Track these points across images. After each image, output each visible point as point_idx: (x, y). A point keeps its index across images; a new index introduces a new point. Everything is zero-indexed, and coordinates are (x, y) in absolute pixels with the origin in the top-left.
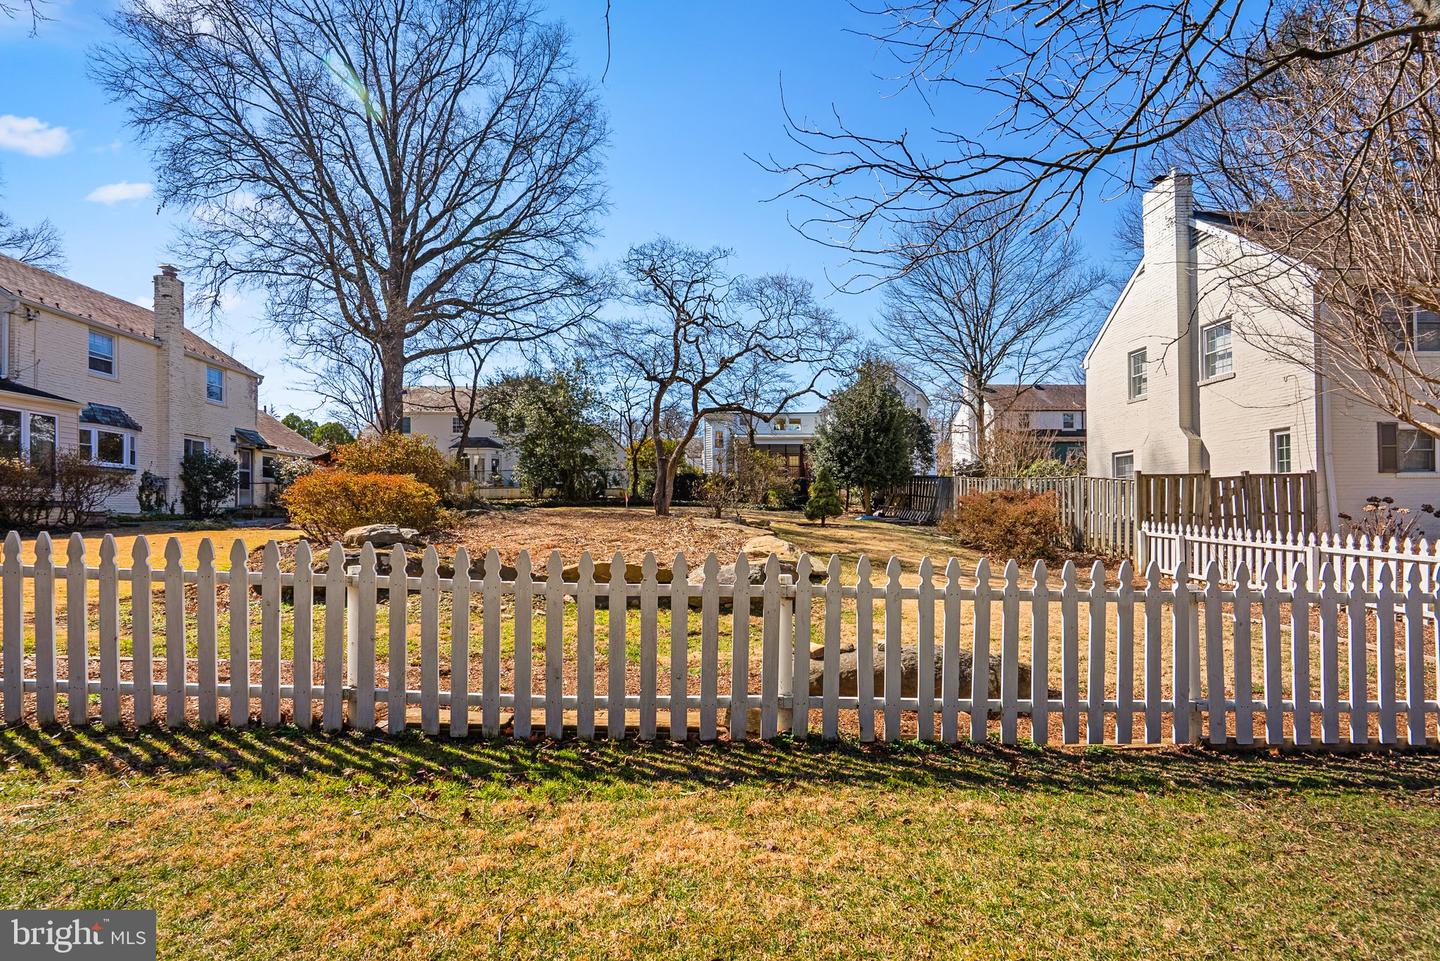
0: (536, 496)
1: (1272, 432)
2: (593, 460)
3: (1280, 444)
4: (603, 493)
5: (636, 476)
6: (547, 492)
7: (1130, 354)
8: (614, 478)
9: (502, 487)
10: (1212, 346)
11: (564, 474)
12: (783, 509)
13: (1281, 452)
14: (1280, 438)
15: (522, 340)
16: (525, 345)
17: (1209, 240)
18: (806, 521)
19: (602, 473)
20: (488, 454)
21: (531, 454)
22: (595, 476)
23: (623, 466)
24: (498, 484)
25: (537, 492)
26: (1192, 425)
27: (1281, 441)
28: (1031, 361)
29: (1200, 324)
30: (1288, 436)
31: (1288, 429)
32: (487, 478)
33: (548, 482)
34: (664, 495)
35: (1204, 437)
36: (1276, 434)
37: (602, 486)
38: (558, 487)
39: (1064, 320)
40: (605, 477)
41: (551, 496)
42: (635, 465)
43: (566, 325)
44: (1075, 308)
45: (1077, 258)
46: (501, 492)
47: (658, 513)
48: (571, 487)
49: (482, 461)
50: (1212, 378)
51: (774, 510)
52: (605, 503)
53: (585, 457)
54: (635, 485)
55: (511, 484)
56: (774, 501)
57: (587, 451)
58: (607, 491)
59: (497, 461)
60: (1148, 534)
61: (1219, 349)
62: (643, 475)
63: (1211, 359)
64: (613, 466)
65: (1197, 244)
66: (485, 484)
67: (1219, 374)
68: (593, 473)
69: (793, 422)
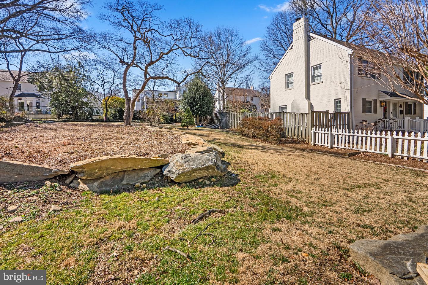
0: (59, 117)
1: (335, 100)
2: (87, 103)
3: (337, 103)
4: (91, 117)
5: (107, 111)
6: (65, 116)
7: (286, 75)
8: (97, 111)
9: (41, 114)
10: (314, 73)
11: (73, 108)
12: (166, 123)
13: (337, 106)
14: (337, 102)
15: (52, 52)
16: (52, 55)
17: (315, 39)
18: (181, 127)
19: (91, 109)
20: (35, 100)
21: (56, 99)
22: (88, 110)
23: (100, 106)
24: (40, 113)
25: (60, 116)
26: (308, 97)
27: (338, 103)
28: (237, 80)
29: (311, 66)
30: (340, 101)
31: (341, 99)
32: (34, 110)
33: (65, 112)
34: (129, 116)
35: (311, 101)
36: (336, 100)
37: (91, 114)
38: (70, 114)
39: (246, 69)
40: (93, 111)
41: (67, 118)
42: (106, 106)
43: (73, 49)
44: (249, 66)
45: (251, 51)
46: (40, 116)
47: (126, 124)
48: (77, 114)
49: (31, 103)
50: (314, 83)
51: (163, 123)
52: (93, 121)
53: (83, 102)
54: (106, 114)
55: (47, 113)
56: (162, 121)
57: (85, 100)
58: (93, 117)
59: (39, 103)
60: (315, 132)
61: (316, 74)
62: (109, 110)
63: (314, 77)
64: (96, 106)
65: (310, 40)
66: (32, 112)
67: (316, 82)
68: (87, 109)
69: (165, 94)
